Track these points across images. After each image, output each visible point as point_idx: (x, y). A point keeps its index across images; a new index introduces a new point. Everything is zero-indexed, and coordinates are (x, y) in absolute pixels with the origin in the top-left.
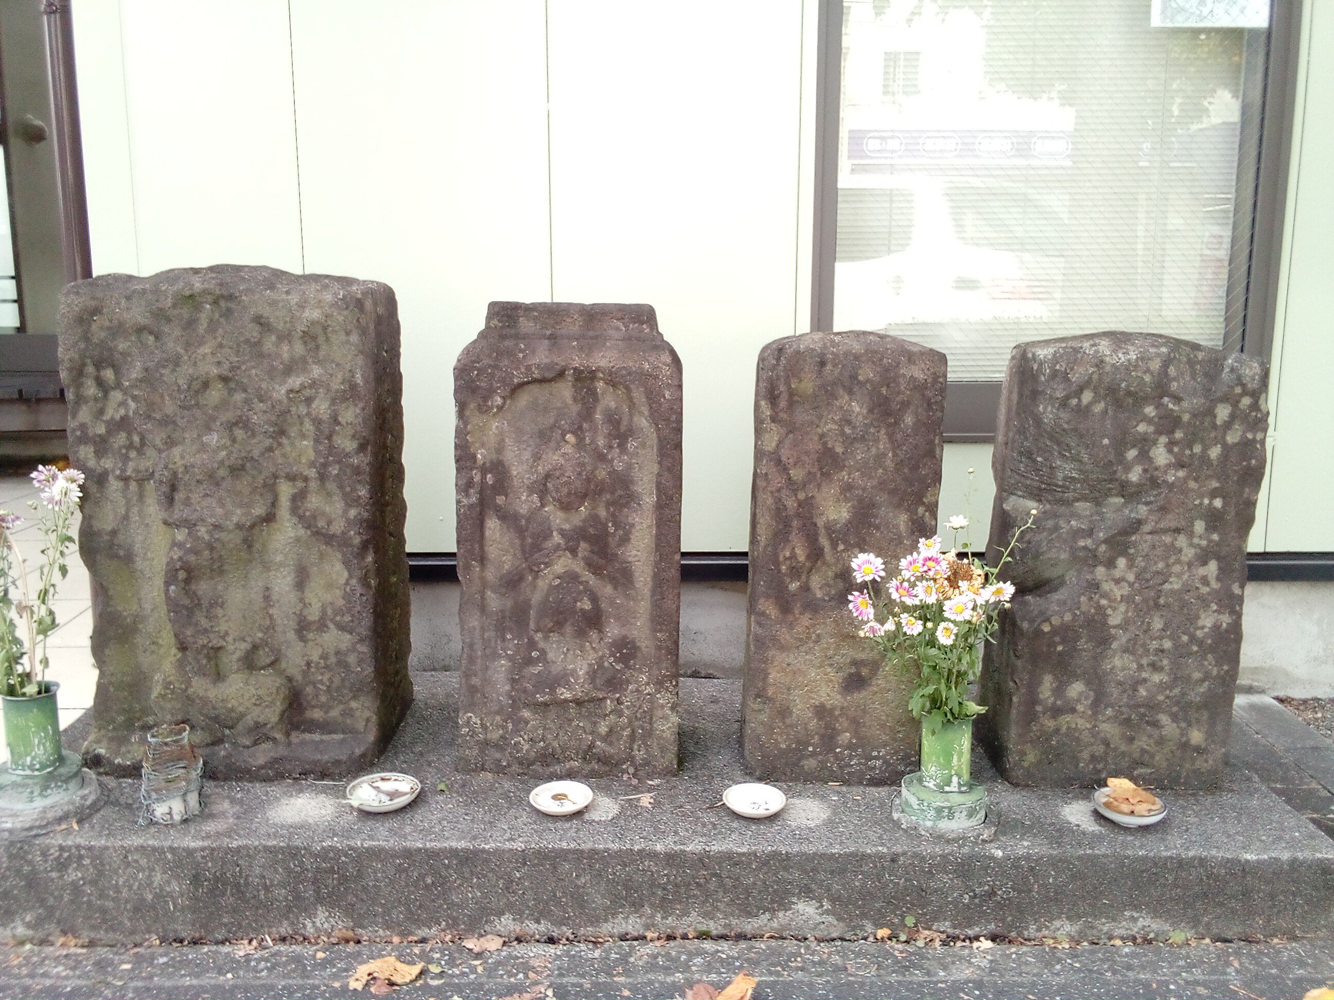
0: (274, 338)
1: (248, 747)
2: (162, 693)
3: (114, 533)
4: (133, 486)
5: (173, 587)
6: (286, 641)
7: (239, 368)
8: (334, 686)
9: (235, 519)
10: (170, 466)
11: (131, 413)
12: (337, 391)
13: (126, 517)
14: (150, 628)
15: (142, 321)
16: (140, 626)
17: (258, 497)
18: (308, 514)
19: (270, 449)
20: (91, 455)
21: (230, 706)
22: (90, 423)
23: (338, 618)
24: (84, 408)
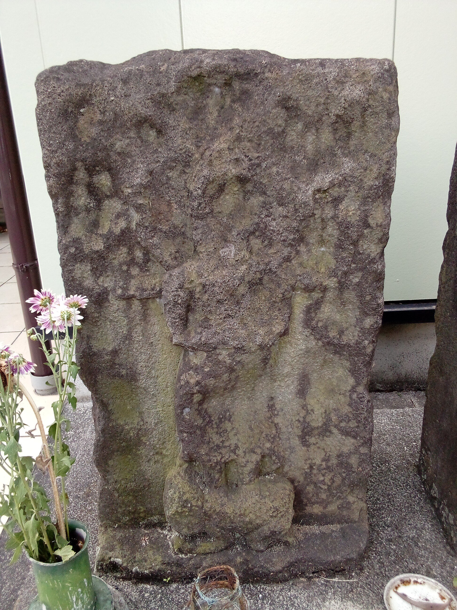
0: (300, 126)
1: (262, 551)
2: (179, 510)
3: (115, 352)
4: (136, 305)
5: (187, 410)
6: (290, 447)
7: (259, 165)
8: (335, 485)
9: (259, 340)
10: (186, 286)
11: (133, 226)
12: (371, 188)
13: (128, 337)
14: (154, 440)
15: (144, 111)
16: (144, 439)
17: (276, 313)
18: (320, 324)
19: (288, 259)
20: (88, 274)
21: (247, 519)
22: (83, 238)
23: (343, 424)
24: (75, 220)
